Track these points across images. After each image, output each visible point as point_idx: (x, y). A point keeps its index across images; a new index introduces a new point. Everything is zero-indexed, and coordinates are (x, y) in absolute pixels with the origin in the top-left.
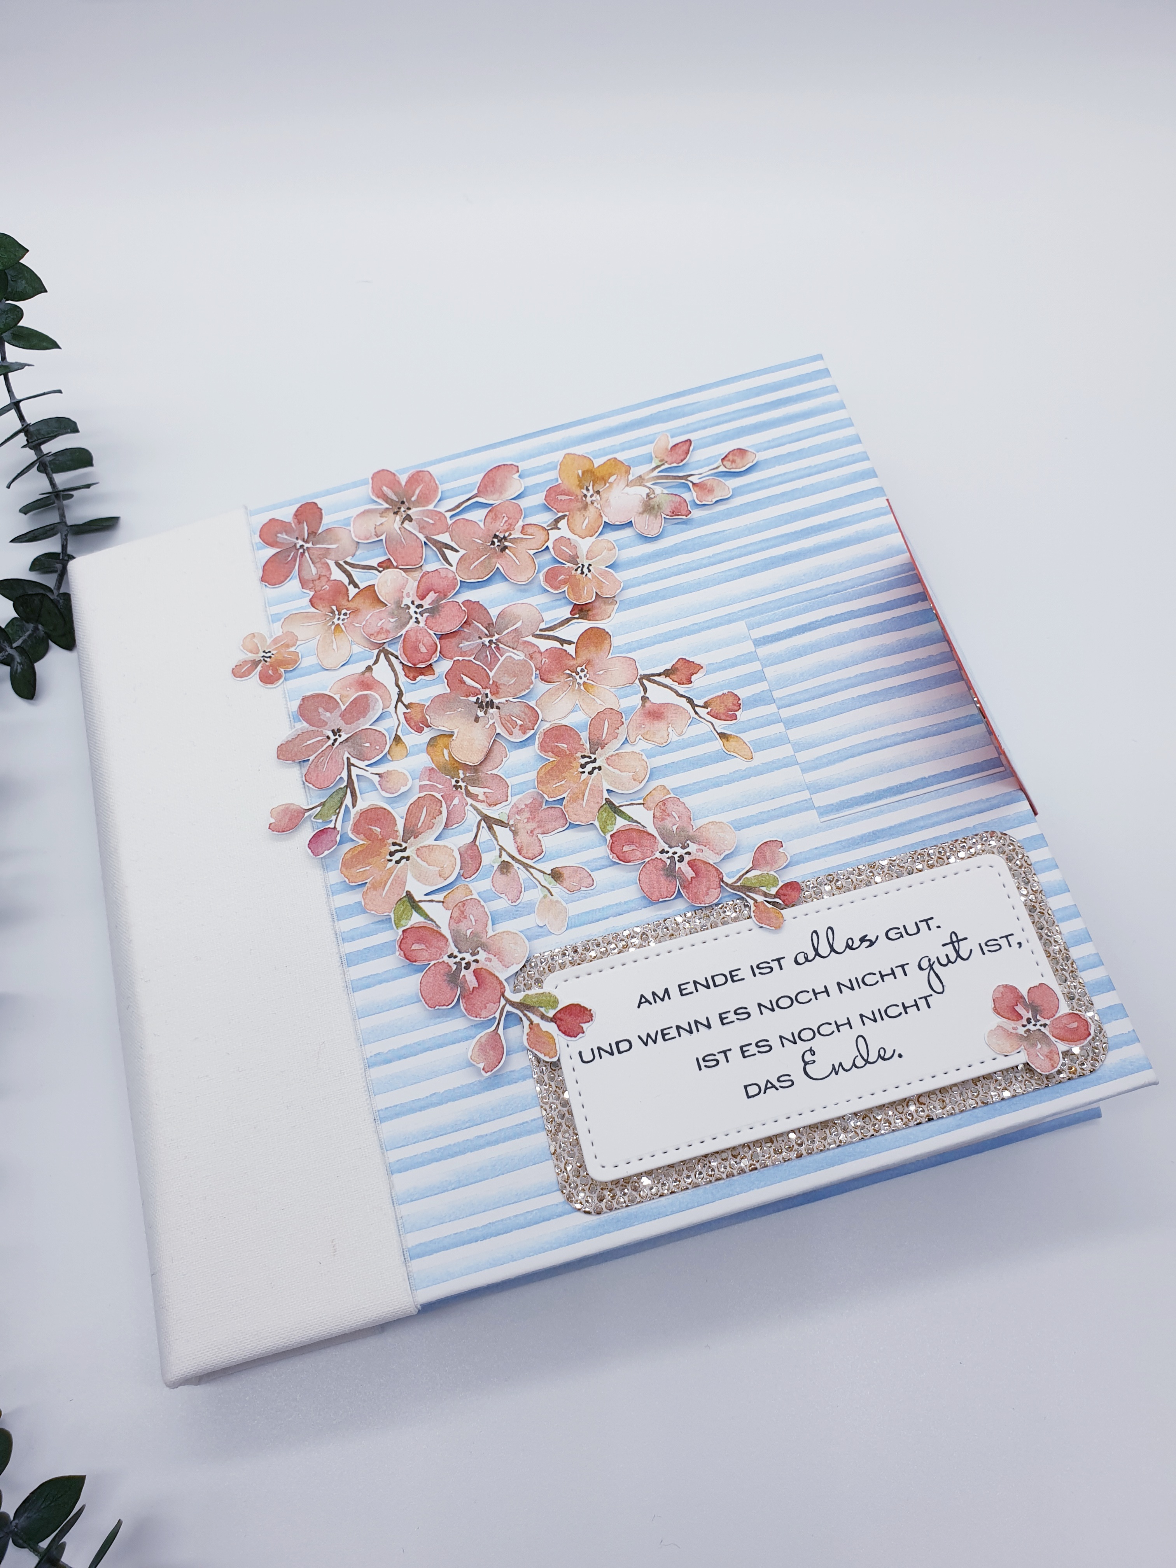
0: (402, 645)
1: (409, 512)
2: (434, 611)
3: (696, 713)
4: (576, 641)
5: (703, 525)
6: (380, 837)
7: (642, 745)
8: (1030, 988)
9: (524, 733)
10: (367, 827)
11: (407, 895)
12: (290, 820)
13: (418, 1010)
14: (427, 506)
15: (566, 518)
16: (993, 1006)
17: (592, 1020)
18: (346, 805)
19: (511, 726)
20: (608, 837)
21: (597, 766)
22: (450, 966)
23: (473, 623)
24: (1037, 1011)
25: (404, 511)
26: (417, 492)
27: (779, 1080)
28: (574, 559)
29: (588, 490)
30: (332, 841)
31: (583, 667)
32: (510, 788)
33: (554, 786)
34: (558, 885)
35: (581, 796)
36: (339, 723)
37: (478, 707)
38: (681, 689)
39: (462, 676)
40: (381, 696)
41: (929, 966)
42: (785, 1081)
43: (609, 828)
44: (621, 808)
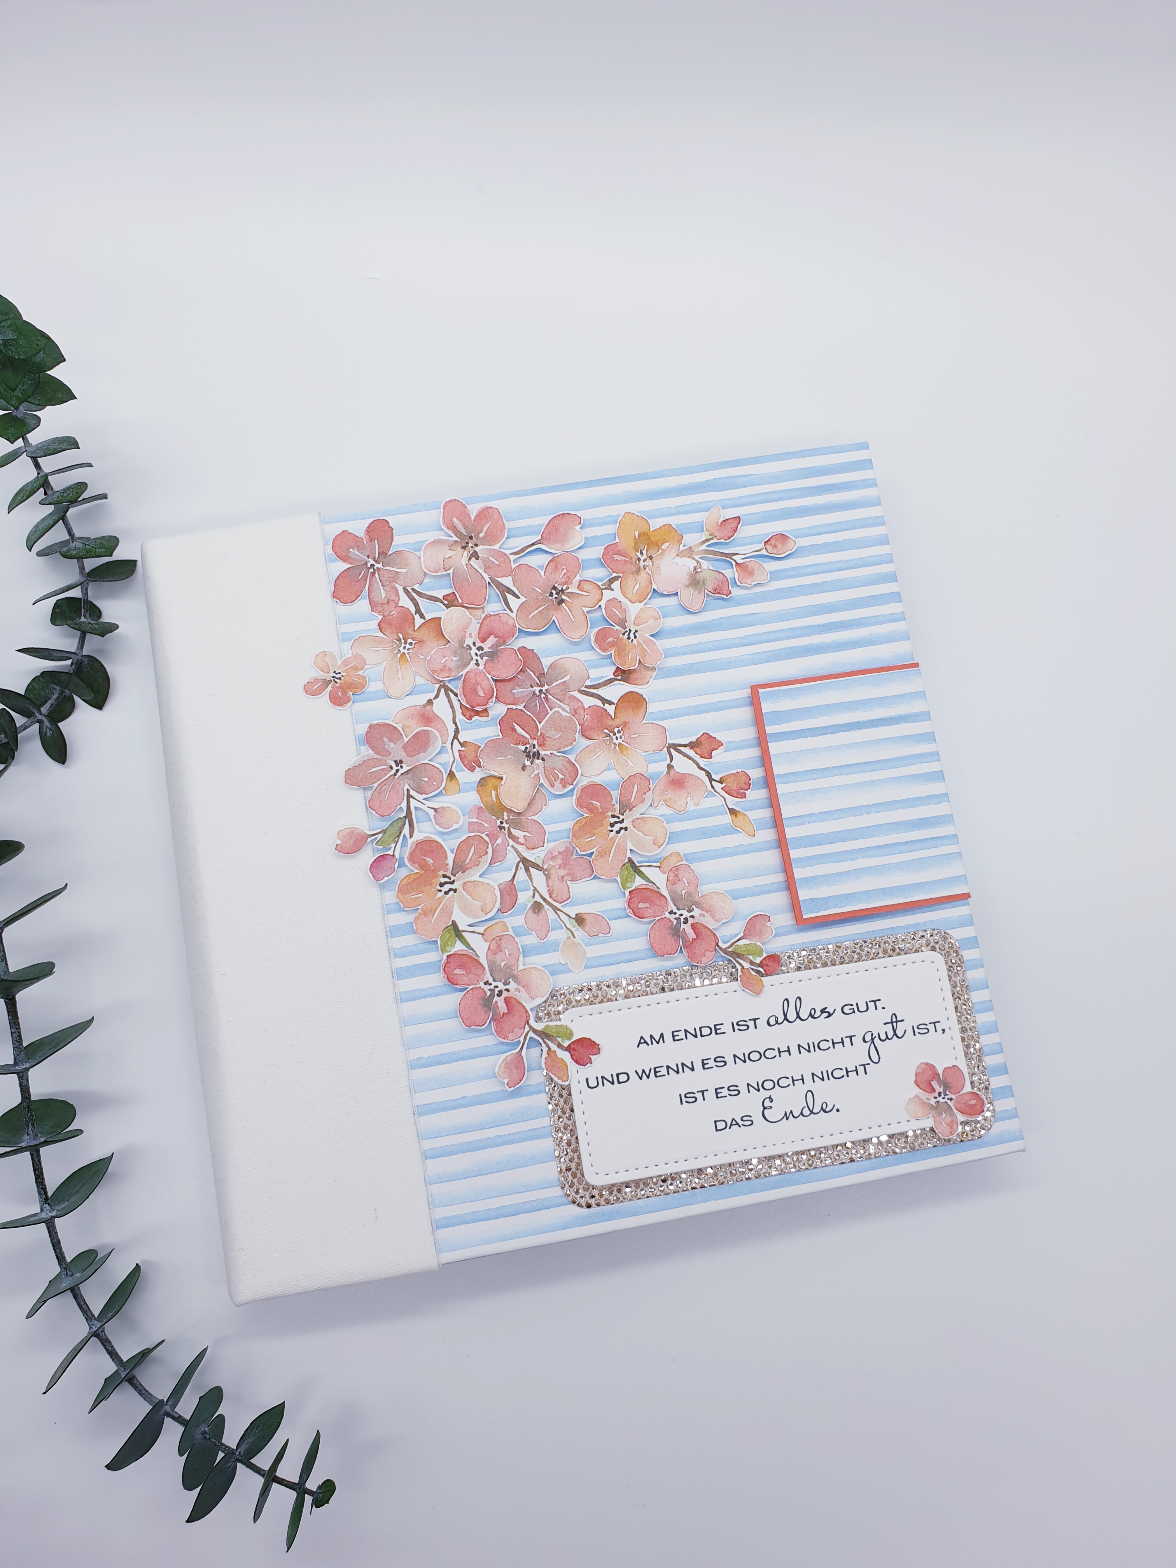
0: (462, 685)
1: (477, 549)
2: (493, 655)
3: (713, 787)
4: (616, 703)
5: (740, 605)
6: (432, 868)
7: (664, 810)
8: (945, 1068)
9: (564, 787)
10: (422, 857)
11: (452, 924)
12: (355, 843)
13: (455, 1025)
14: (494, 545)
15: (620, 579)
16: (915, 1079)
17: (599, 1053)
18: (404, 834)
19: (553, 779)
20: (627, 893)
21: (624, 827)
22: (485, 992)
23: (527, 671)
24: (948, 1087)
25: (472, 547)
26: (485, 529)
27: (742, 1120)
28: (622, 623)
29: (642, 553)
30: (391, 868)
31: (620, 729)
32: (547, 835)
33: (586, 840)
34: (580, 929)
35: (608, 853)
36: (401, 755)
37: (526, 756)
38: (702, 762)
39: (514, 724)
40: (439, 732)
41: (871, 1040)
42: (747, 1121)
43: (629, 885)
44: (640, 868)
